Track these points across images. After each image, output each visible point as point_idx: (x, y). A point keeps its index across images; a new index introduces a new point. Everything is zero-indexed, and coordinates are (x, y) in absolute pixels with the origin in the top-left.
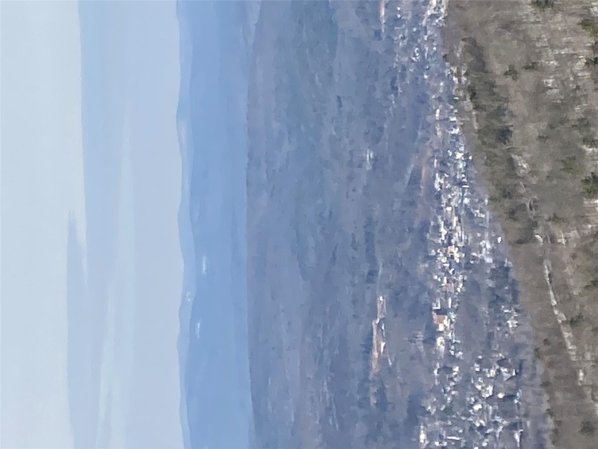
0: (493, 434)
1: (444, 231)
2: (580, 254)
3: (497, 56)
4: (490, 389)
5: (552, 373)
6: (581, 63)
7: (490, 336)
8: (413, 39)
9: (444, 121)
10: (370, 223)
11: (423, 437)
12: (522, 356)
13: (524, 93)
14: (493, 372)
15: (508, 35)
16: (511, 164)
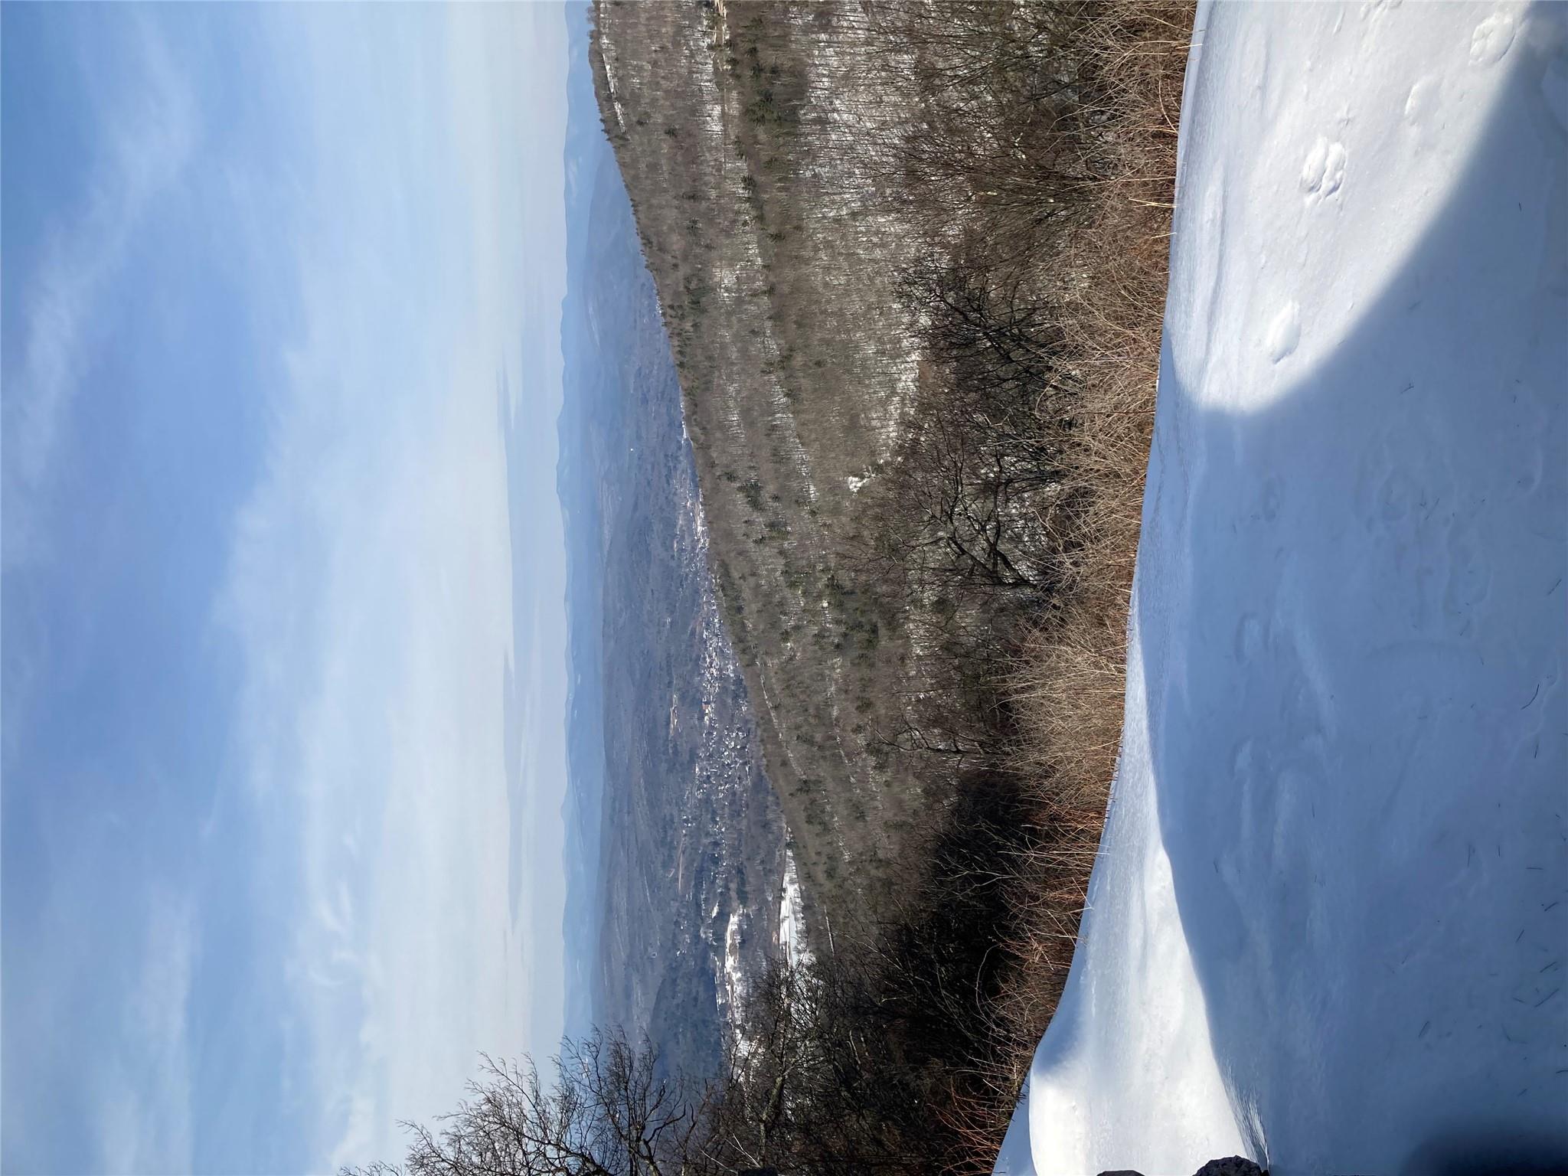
0: (735, 768)
1: (708, 660)
2: (780, 672)
3: (735, 568)
4: (733, 743)
5: (765, 735)
6: (778, 573)
7: (733, 715)
8: (692, 559)
9: (708, 603)
10: (669, 656)
11: (697, 769)
12: (749, 726)
13: (749, 588)
14: (734, 734)
15: (741, 558)
16: (744, 626)
